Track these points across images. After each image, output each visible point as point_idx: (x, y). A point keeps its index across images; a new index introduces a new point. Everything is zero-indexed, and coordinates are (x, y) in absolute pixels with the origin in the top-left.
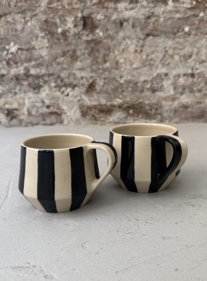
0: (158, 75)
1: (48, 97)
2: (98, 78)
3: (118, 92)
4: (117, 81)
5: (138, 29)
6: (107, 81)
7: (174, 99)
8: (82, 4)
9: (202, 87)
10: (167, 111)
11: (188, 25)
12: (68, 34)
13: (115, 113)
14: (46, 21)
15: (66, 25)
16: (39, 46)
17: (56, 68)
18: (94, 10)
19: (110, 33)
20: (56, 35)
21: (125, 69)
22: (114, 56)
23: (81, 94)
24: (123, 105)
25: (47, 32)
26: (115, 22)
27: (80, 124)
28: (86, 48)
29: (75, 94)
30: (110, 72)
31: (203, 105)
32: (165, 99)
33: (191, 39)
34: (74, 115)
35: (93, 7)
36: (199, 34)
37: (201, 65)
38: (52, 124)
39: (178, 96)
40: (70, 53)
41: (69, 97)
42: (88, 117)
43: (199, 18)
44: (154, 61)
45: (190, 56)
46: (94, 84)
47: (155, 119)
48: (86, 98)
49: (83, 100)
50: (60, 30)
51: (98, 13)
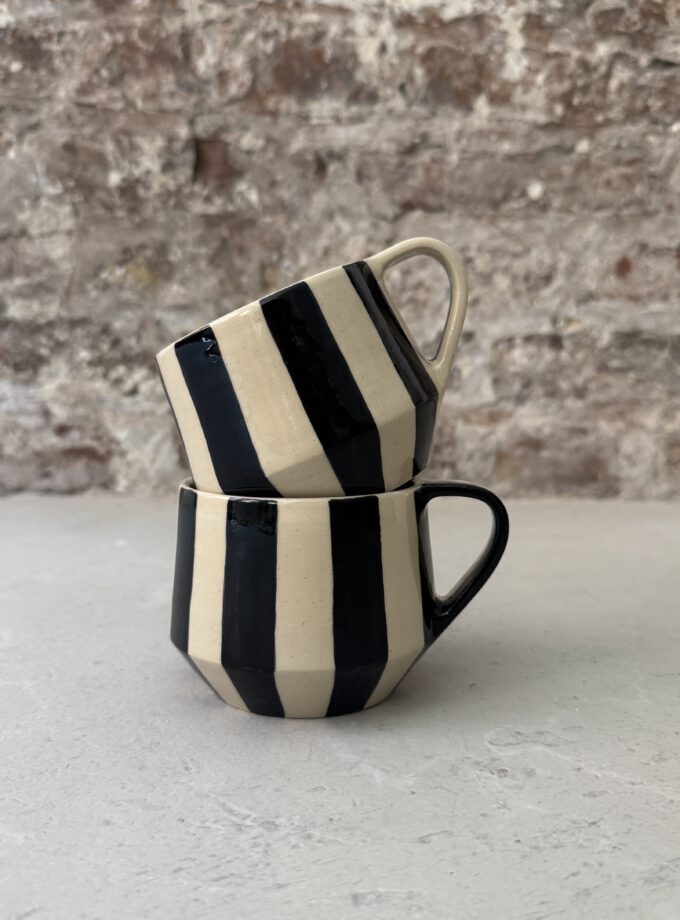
1: (64, 398)
5: (376, 186)
7: (494, 417)
8: (193, 99)
9: (588, 381)
10: (471, 457)
11: (539, 178)
12: (141, 192)
14: (70, 148)
15: (137, 164)
16: (42, 225)
17: (96, 300)
18: (231, 120)
19: (285, 194)
20: (101, 195)
22: (294, 269)
25: (71, 184)
26: (298, 160)
28: (201, 241)
29: (160, 390)
31: (591, 439)
32: (466, 415)
33: (548, 222)
34: (153, 461)
35: (227, 110)
36: (575, 208)
37: (583, 308)
39: (508, 406)
40: (149, 253)
41: (139, 398)
43: (574, 157)
44: (428, 290)
45: (548, 279)
50: (114, 178)
51: (245, 128)
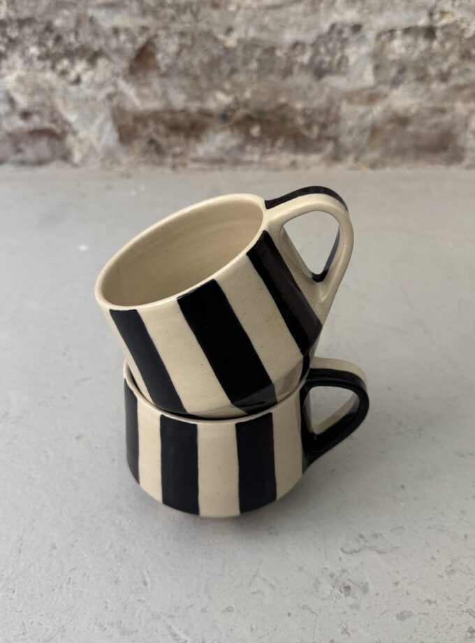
0: (333, 27)
1: (22, 88)
2: (162, 33)
3: (220, 72)
4: (216, 40)
6: (188, 41)
7: (372, 98)
9: (451, 68)
10: (350, 132)
13: (211, 134)
21: (239, 7)
23: (114, 79)
24: (233, 111)
27: (118, 162)
29: (98, 79)
30: (195, 14)
31: (447, 118)
32: (350, 97)
34: (99, 139)
38: (41, 162)
39: (384, 89)
41: (82, 86)
42: (139, 145)
46: (150, 48)
47: (318, 151)
48: (129, 90)
49: (123, 94)
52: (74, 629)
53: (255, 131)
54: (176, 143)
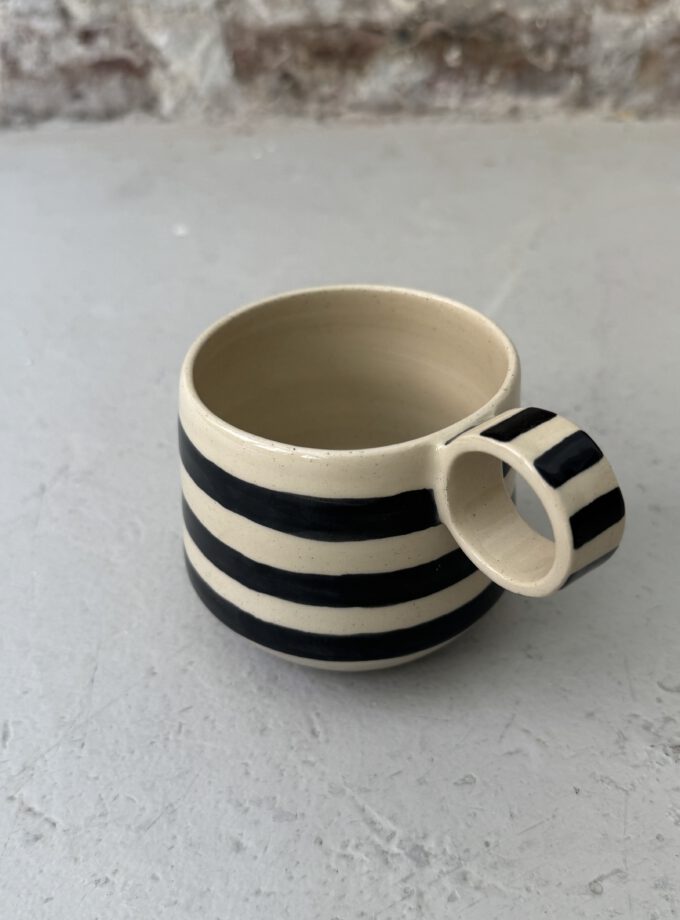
13: (379, 62)
24: (418, 24)
27: (228, 110)
38: (110, 114)
42: (264, 82)
47: (554, 90)
52: (192, 809)
53: (453, 56)
54: (324, 78)
